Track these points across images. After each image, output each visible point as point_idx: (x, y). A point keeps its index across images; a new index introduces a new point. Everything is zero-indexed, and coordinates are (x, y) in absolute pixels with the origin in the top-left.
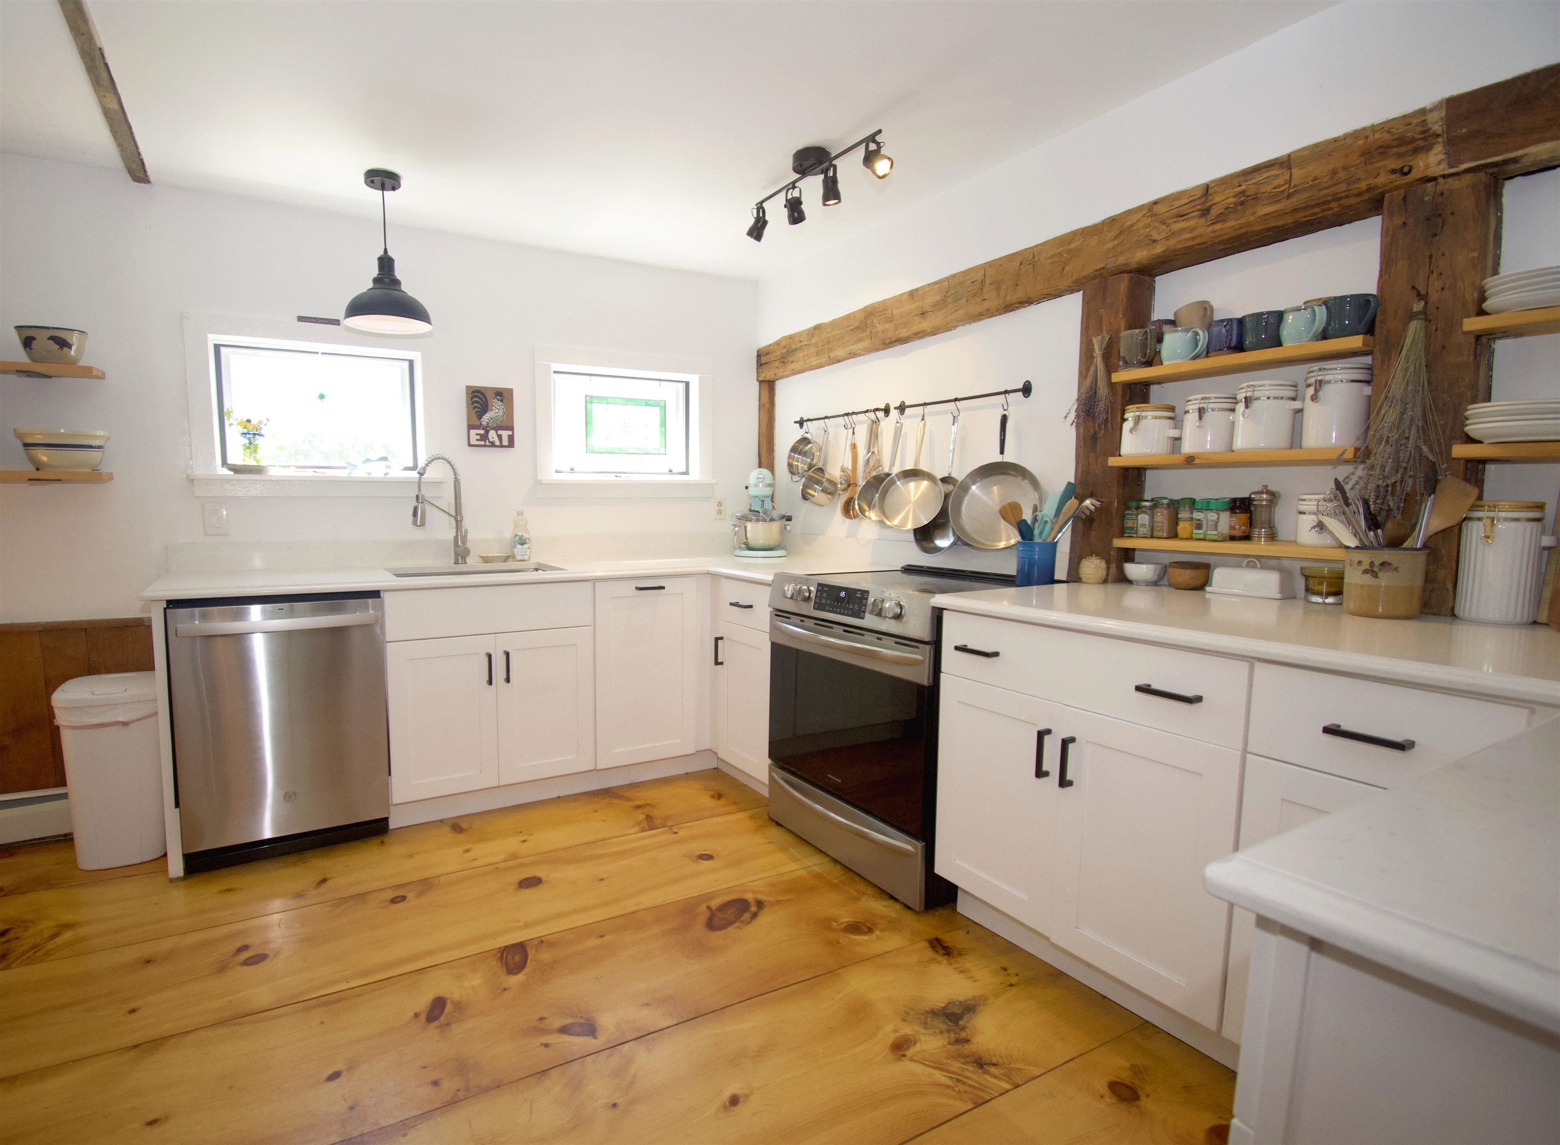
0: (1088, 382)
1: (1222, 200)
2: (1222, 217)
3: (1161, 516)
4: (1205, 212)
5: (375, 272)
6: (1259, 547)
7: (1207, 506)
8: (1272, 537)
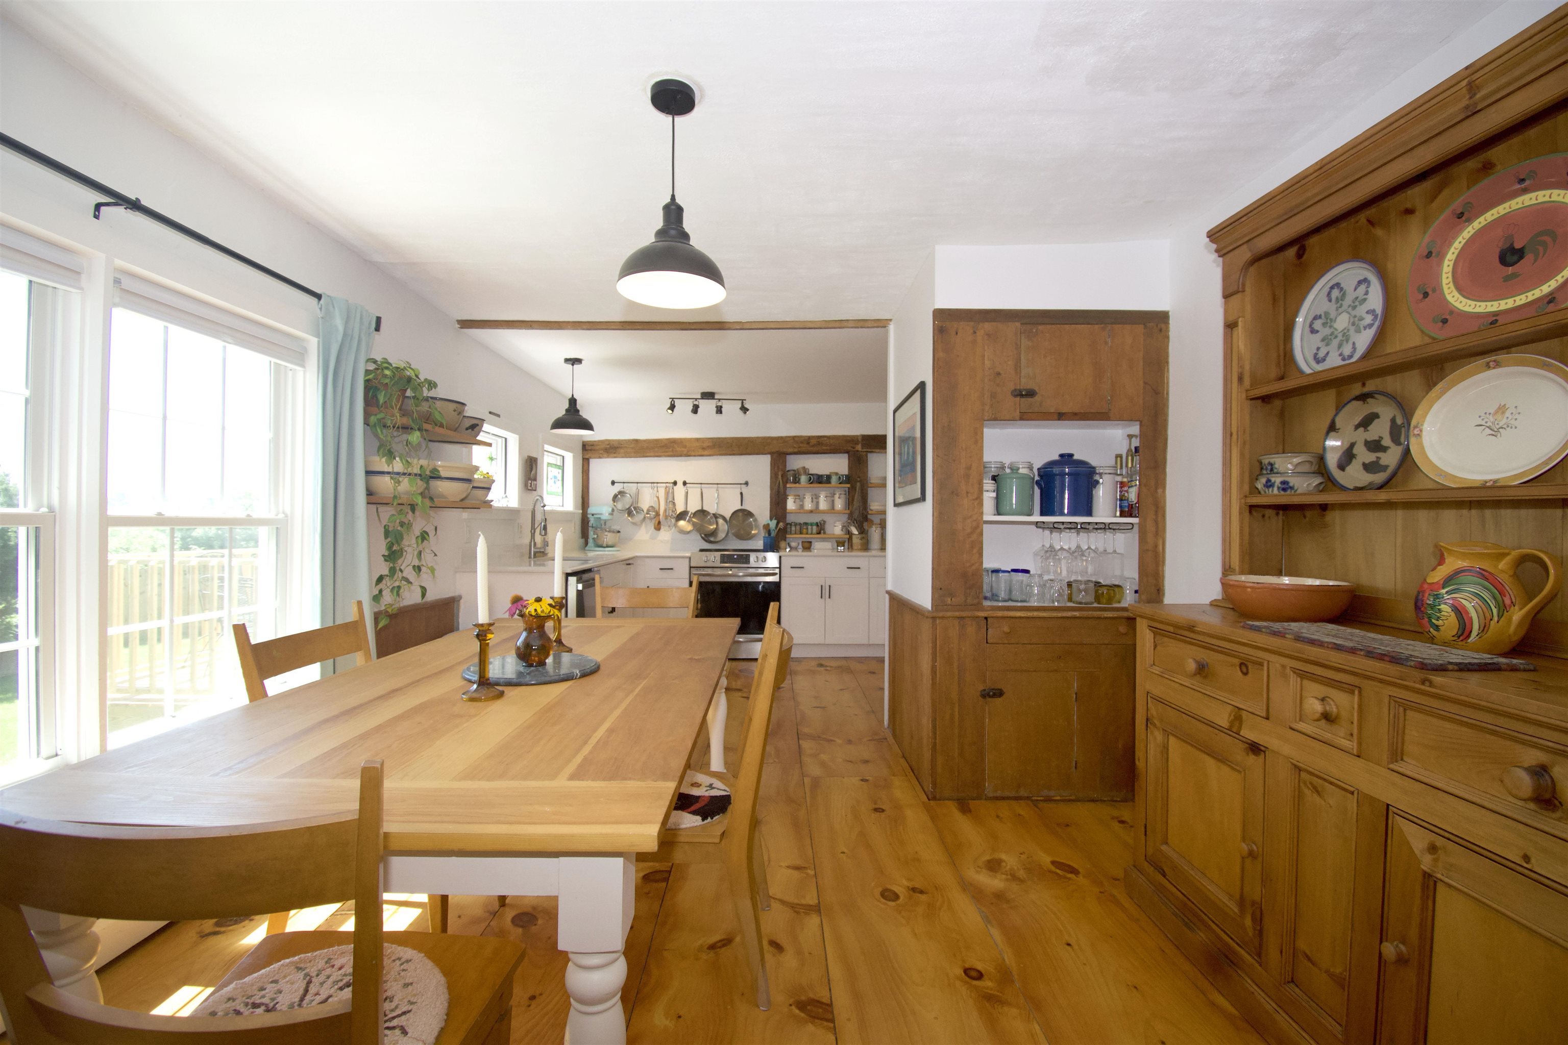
0: (776, 487)
1: (813, 442)
2: (813, 446)
3: (798, 527)
4: (808, 443)
5: (567, 406)
6: (822, 535)
7: (812, 525)
8: (825, 533)
